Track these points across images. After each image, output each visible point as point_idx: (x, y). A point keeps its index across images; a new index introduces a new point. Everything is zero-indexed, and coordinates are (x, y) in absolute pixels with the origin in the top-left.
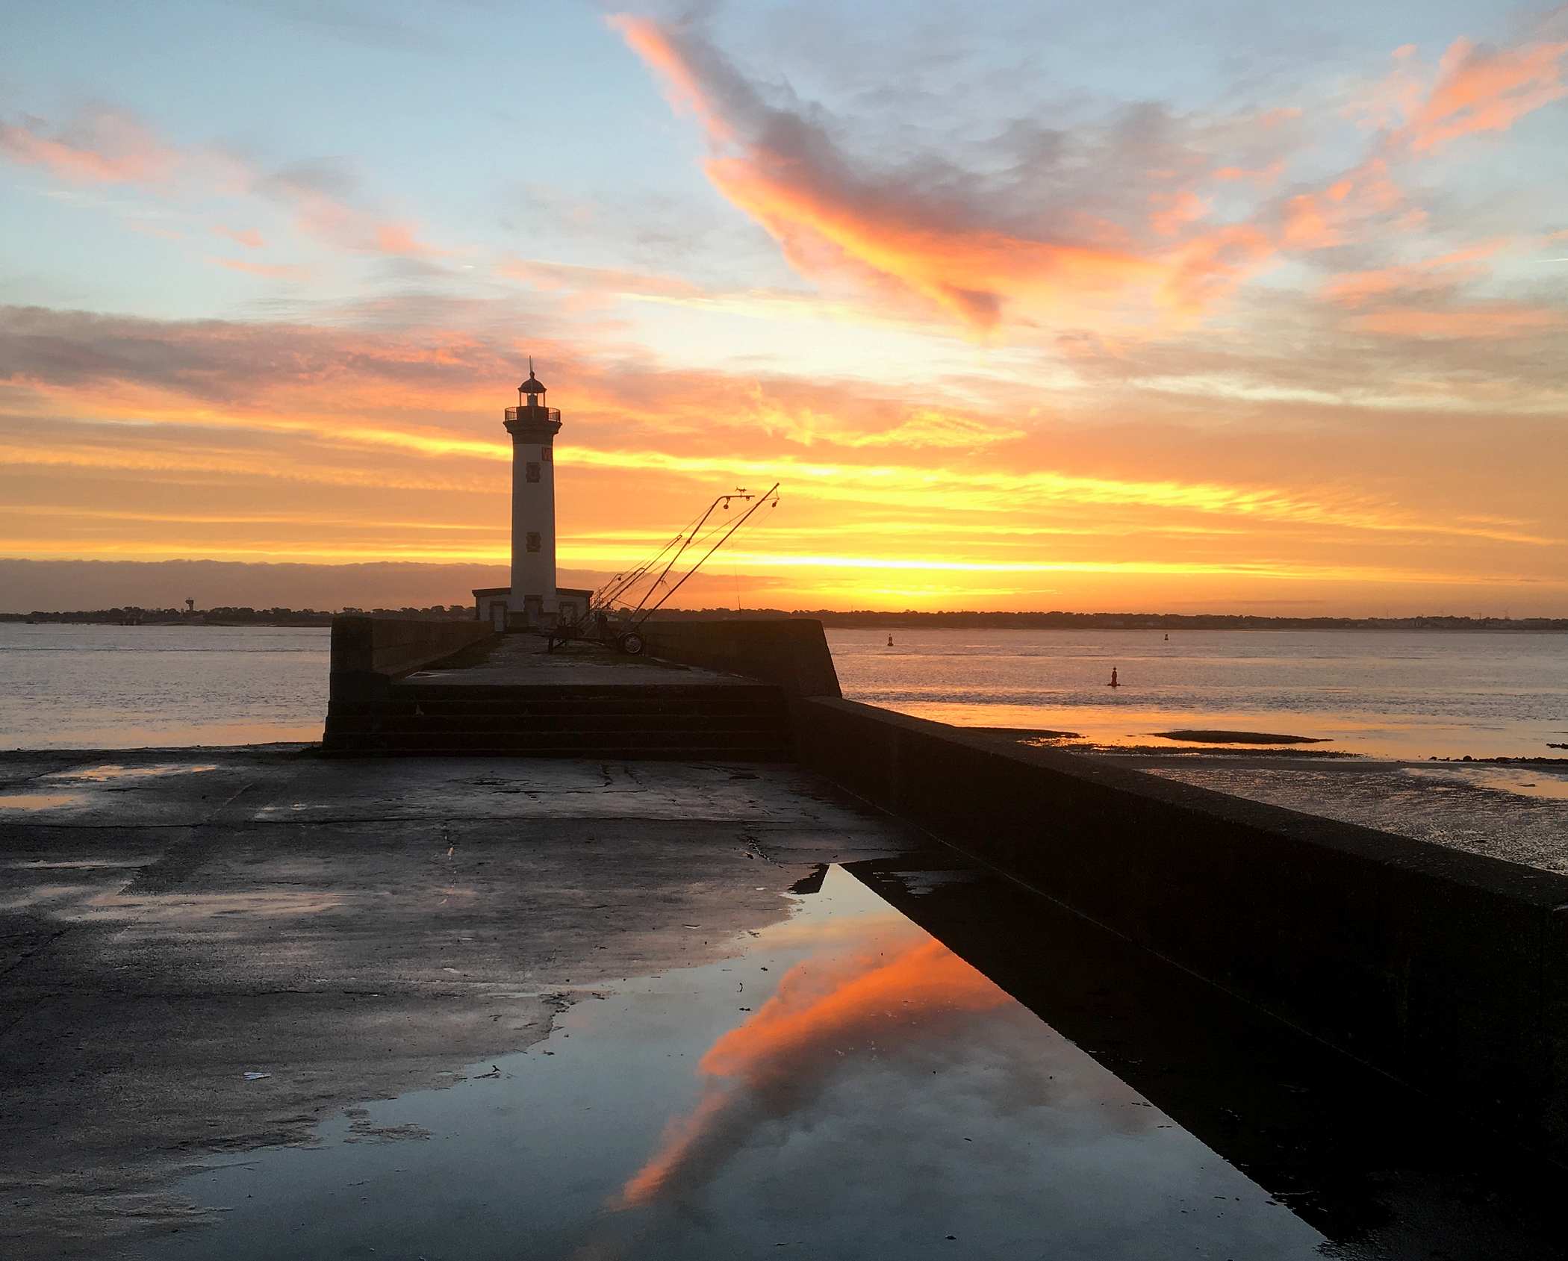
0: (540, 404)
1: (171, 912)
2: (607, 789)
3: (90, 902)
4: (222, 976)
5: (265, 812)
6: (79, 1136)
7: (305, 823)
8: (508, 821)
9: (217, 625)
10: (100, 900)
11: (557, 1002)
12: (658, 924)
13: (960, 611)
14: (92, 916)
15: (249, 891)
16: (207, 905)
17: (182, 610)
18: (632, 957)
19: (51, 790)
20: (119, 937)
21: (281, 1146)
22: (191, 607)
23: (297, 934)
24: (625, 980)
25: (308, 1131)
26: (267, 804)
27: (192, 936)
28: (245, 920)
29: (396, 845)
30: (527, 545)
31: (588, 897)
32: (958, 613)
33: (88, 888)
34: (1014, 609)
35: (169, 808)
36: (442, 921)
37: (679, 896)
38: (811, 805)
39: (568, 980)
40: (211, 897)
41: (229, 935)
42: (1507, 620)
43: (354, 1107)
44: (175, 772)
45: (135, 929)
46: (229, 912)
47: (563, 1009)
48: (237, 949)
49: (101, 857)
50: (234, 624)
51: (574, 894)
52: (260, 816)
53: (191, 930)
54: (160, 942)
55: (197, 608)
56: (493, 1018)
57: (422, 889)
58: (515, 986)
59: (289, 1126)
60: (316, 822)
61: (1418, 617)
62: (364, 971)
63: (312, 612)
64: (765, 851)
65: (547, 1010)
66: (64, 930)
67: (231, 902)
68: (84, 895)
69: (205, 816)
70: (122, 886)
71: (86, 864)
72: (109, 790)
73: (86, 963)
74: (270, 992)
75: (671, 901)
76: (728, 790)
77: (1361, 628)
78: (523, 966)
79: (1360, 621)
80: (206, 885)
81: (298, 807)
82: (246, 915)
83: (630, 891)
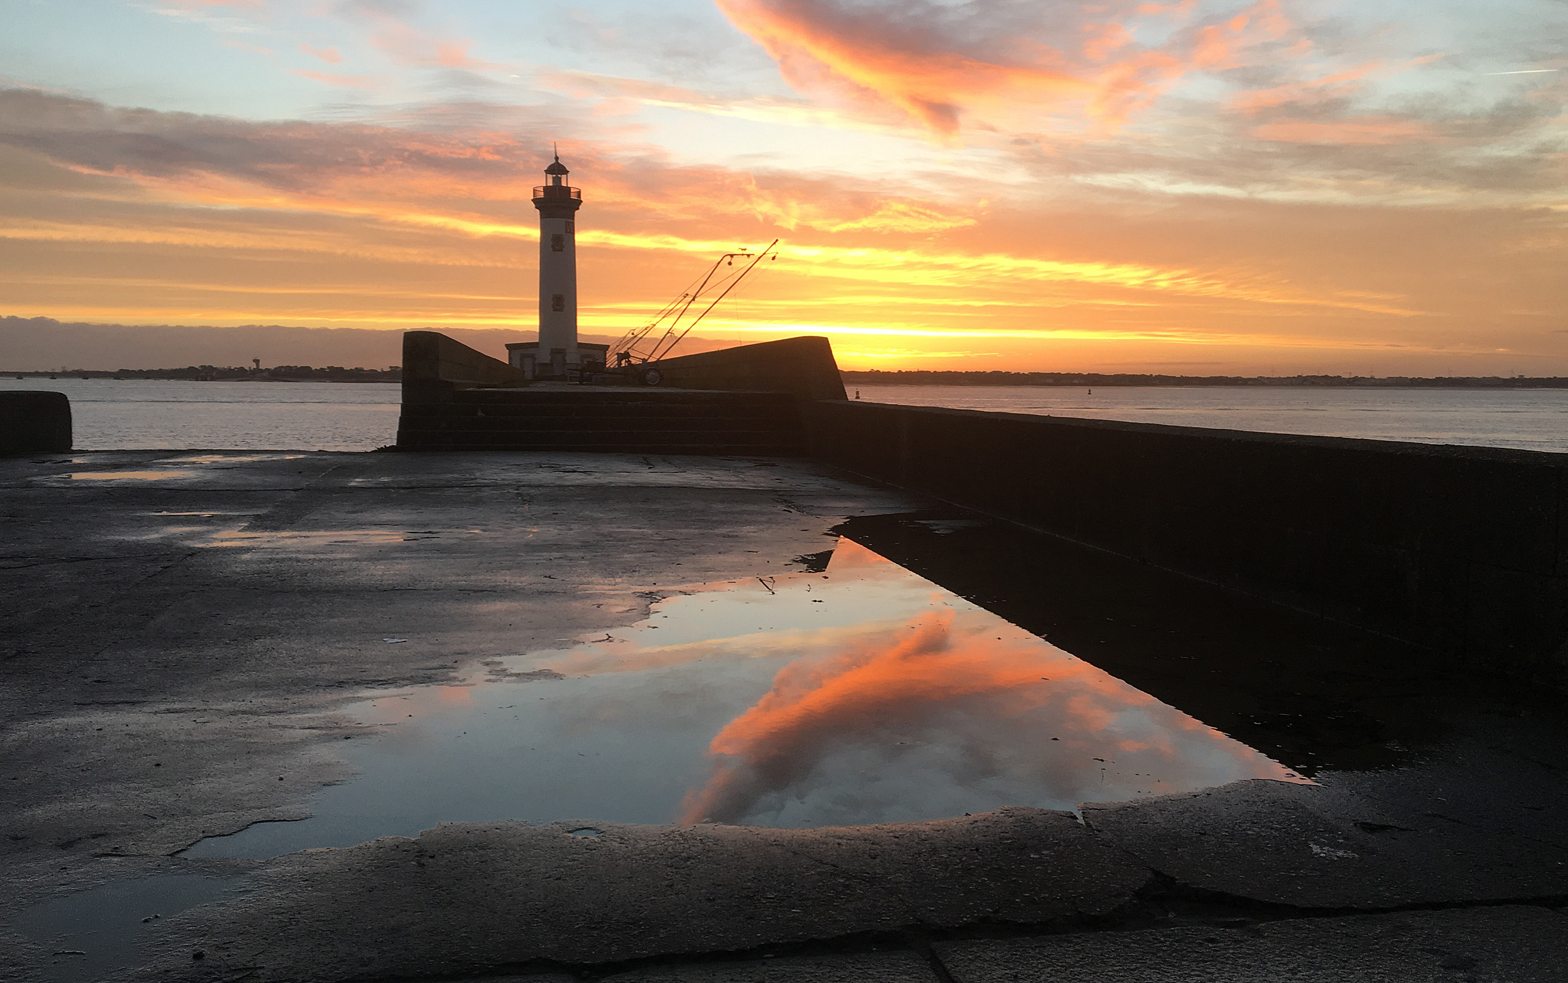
0: (564, 184)
1: (289, 542)
2: (651, 470)
3: (215, 536)
4: (349, 579)
5: (356, 482)
6: (244, 678)
7: (393, 488)
8: (571, 488)
9: (280, 381)
10: (224, 534)
11: (651, 597)
12: (722, 550)
13: (916, 371)
14: (216, 544)
15: (355, 529)
16: (319, 538)
17: (250, 368)
18: (707, 570)
19: (163, 469)
20: (246, 556)
21: (430, 684)
22: (258, 365)
23: (406, 555)
24: (705, 584)
25: (452, 674)
26: (357, 477)
27: (312, 556)
28: (355, 546)
29: (478, 502)
30: (553, 306)
31: (657, 534)
32: (914, 372)
33: (211, 528)
34: (962, 369)
35: (271, 480)
36: (532, 548)
37: (735, 534)
38: (831, 482)
39: (655, 584)
40: (322, 533)
41: (345, 556)
42: (1372, 378)
43: (489, 660)
44: (270, 459)
45: (259, 552)
46: (341, 542)
47: (656, 601)
48: (355, 564)
49: (217, 509)
50: (294, 380)
51: (642, 532)
52: (352, 484)
53: (310, 553)
54: (283, 560)
55: (262, 366)
56: (596, 606)
57: (511, 528)
58: (610, 587)
59: (433, 671)
60: (403, 488)
61: (1298, 376)
62: (472, 577)
63: (362, 370)
64: (799, 509)
65: (644, 602)
66: (193, 553)
67: (341, 535)
68: (208, 532)
69: (304, 484)
70: (241, 526)
71: (206, 514)
72: (215, 469)
73: (221, 572)
74: (392, 589)
75: (729, 537)
76: (755, 473)
77: (1251, 385)
78: (612, 575)
79: (1250, 379)
80: (315, 526)
81: (385, 479)
82: (356, 543)
83: (692, 530)
